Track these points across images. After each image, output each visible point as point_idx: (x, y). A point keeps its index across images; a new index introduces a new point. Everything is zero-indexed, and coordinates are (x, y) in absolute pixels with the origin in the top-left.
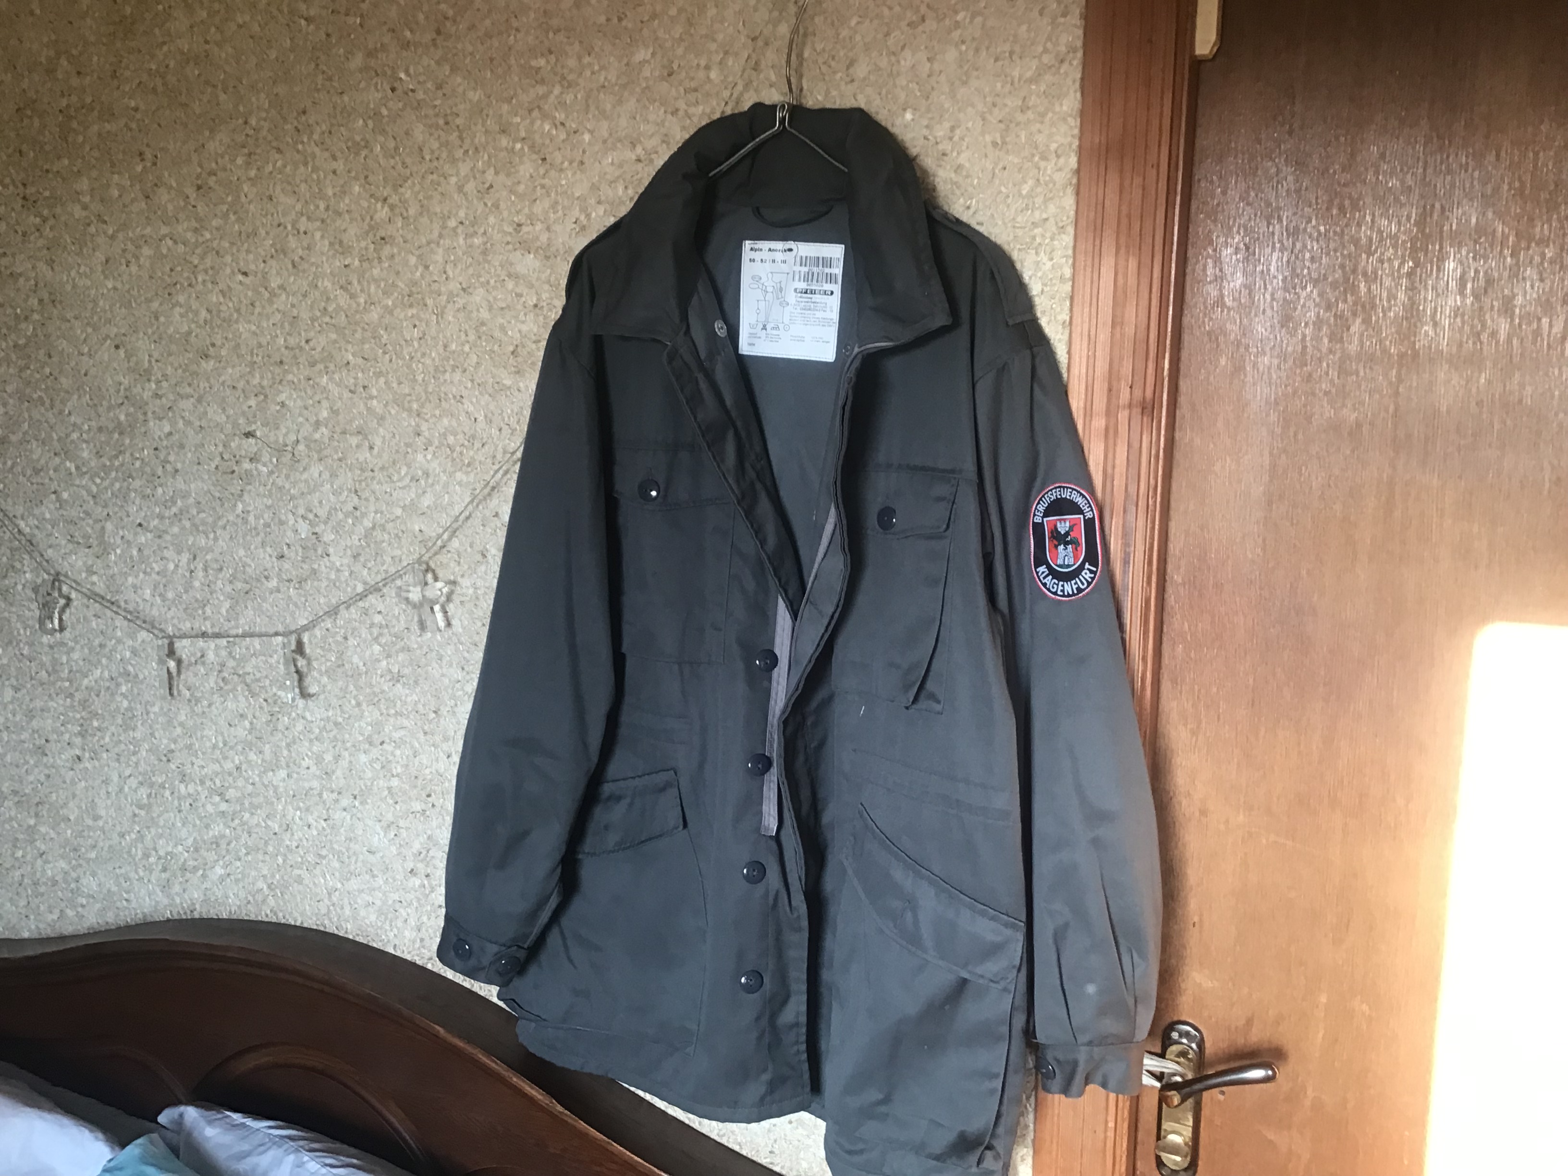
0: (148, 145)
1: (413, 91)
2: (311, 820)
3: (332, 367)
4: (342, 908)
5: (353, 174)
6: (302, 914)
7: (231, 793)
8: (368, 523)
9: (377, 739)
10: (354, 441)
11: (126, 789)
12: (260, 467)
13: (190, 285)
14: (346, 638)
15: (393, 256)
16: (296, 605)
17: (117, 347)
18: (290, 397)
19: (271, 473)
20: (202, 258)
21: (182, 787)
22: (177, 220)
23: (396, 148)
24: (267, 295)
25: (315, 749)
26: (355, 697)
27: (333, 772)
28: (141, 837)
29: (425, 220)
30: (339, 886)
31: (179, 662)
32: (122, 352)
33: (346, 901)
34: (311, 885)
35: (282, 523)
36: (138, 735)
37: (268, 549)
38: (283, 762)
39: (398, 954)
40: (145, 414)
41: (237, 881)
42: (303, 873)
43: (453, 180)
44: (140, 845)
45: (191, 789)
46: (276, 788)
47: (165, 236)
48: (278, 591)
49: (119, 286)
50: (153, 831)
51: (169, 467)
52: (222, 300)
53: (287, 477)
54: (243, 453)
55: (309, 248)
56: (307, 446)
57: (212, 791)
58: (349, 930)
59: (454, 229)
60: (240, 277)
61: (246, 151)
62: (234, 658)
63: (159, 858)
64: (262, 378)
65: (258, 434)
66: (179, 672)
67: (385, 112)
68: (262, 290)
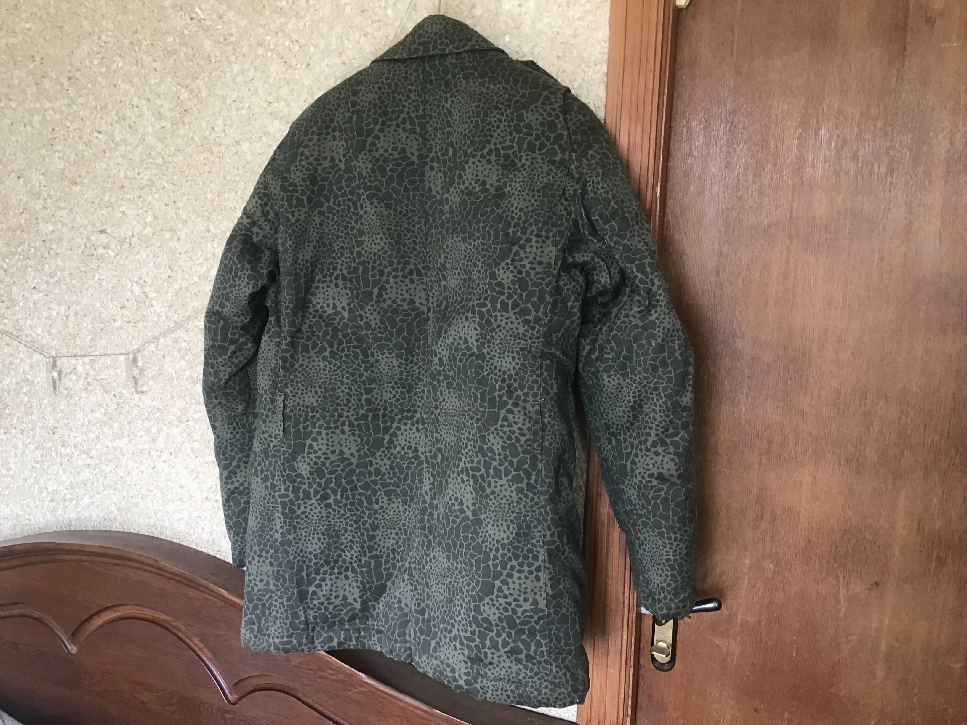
0: (38, 52)
1: (204, 19)
2: (144, 469)
3: (154, 190)
4: (164, 521)
5: (167, 71)
6: (138, 526)
7: (93, 453)
8: (177, 286)
9: (184, 418)
10: (168, 235)
11: (27, 451)
12: (110, 252)
13: (65, 139)
14: (164, 357)
15: (192, 122)
16: (133, 337)
17: (19, 178)
18: (128, 208)
19: (117, 255)
20: (72, 123)
21: (63, 450)
22: (57, 99)
23: (194, 56)
24: (113, 145)
25: (145, 425)
26: (171, 393)
27: (157, 439)
28: (37, 480)
29: (211, 99)
30: (161, 508)
31: (60, 373)
32: (22, 180)
33: (166, 518)
34: (144, 508)
35: (123, 286)
36: (34, 418)
37: (115, 303)
38: (126, 434)
39: (199, 549)
40: (37, 219)
41: (98, 506)
42: (139, 501)
43: (229, 74)
44: (36, 486)
45: (68, 451)
46: (121, 449)
47: (49, 108)
48: (122, 328)
49: (20, 140)
50: (44, 477)
51: (52, 252)
52: (84, 148)
53: (127, 258)
54: (99, 243)
55: (139, 116)
56: (139, 239)
57: (82, 452)
58: (168, 535)
59: (230, 105)
60: (96, 134)
61: (100, 56)
62: (95, 370)
63: (49, 493)
64: (111, 196)
65: (108, 231)
66: (60, 379)
67: (186, 32)
68: (110, 142)
